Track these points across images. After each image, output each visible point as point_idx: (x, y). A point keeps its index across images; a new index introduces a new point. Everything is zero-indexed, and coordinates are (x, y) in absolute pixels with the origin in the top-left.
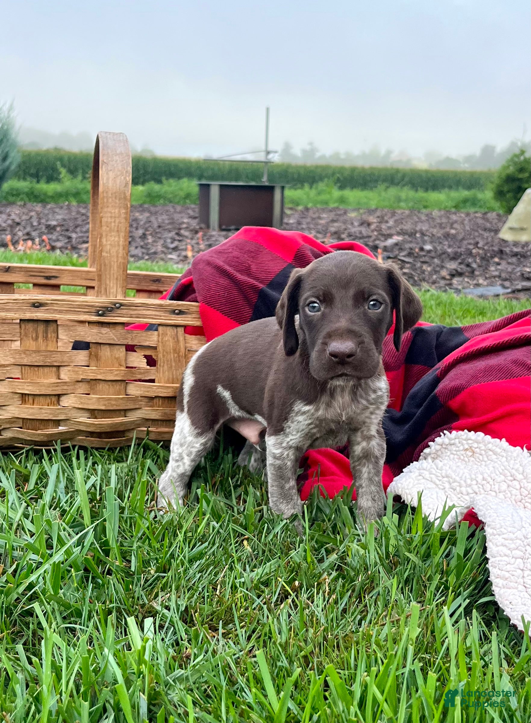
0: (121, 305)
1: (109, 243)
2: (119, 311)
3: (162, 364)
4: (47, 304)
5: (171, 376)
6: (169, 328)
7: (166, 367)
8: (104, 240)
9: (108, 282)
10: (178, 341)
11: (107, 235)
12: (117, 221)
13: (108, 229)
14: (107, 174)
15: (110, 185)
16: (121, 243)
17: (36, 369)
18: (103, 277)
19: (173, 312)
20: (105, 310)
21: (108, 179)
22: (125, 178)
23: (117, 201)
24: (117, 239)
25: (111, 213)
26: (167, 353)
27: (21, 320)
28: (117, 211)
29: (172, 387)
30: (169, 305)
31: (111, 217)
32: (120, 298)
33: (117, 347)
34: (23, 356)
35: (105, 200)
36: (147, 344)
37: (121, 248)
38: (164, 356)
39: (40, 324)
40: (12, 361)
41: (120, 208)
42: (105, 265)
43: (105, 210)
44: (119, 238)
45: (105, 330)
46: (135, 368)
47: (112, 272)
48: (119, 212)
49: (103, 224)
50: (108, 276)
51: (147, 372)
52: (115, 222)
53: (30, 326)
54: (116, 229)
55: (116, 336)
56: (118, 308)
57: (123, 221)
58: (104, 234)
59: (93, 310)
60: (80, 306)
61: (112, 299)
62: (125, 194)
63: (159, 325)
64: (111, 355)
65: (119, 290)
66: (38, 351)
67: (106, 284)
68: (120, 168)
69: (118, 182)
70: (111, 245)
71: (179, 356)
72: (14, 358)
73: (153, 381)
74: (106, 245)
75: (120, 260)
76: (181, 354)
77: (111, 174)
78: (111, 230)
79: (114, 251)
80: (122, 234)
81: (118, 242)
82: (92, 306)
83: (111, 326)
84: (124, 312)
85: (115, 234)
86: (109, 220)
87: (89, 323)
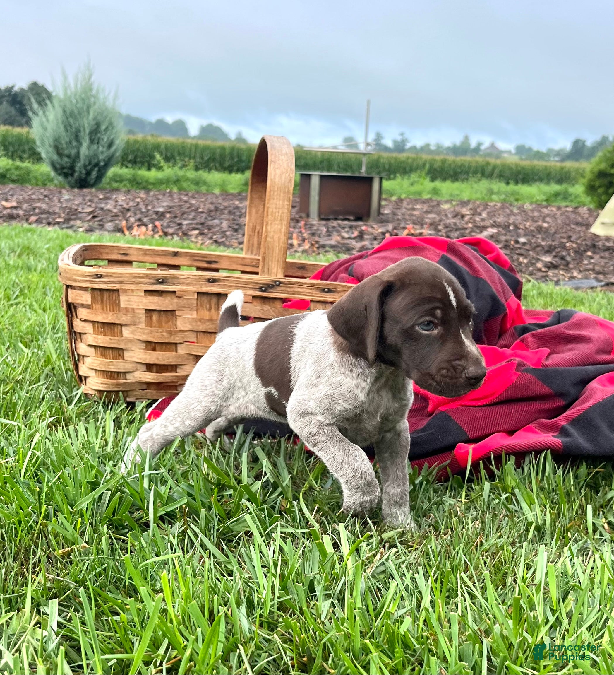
0: (281, 283)
1: (272, 230)
2: (278, 288)
4: (220, 280)
6: (318, 304)
8: (269, 227)
9: (270, 263)
11: (271, 224)
12: (281, 212)
13: (272, 218)
14: (275, 171)
15: (277, 180)
16: (283, 230)
17: (209, 335)
18: (267, 259)
19: (323, 290)
20: (267, 287)
21: (275, 175)
22: (289, 175)
23: (282, 194)
24: (279, 227)
25: (276, 204)
27: (198, 293)
28: (281, 202)
30: (320, 285)
31: (276, 208)
32: (280, 277)
34: (199, 323)
35: (272, 193)
37: (283, 234)
39: (213, 296)
40: (190, 327)
41: (284, 200)
42: (268, 249)
43: (271, 201)
44: (281, 225)
45: (266, 307)
47: (274, 255)
48: (283, 205)
49: (269, 214)
50: (271, 258)
52: (279, 212)
53: (205, 299)
54: (279, 218)
55: (275, 313)
56: (278, 285)
57: (286, 211)
58: (269, 222)
59: (257, 286)
60: (246, 283)
61: (273, 277)
62: (288, 188)
63: (312, 301)
65: (280, 270)
66: (211, 320)
68: (285, 166)
69: (283, 177)
70: (274, 232)
72: (192, 325)
74: (270, 232)
75: (281, 244)
77: (278, 172)
78: (275, 220)
79: (276, 237)
80: (285, 223)
81: (281, 229)
82: (257, 283)
83: (271, 301)
84: (282, 289)
85: (278, 222)
86: (274, 210)
87: (254, 297)
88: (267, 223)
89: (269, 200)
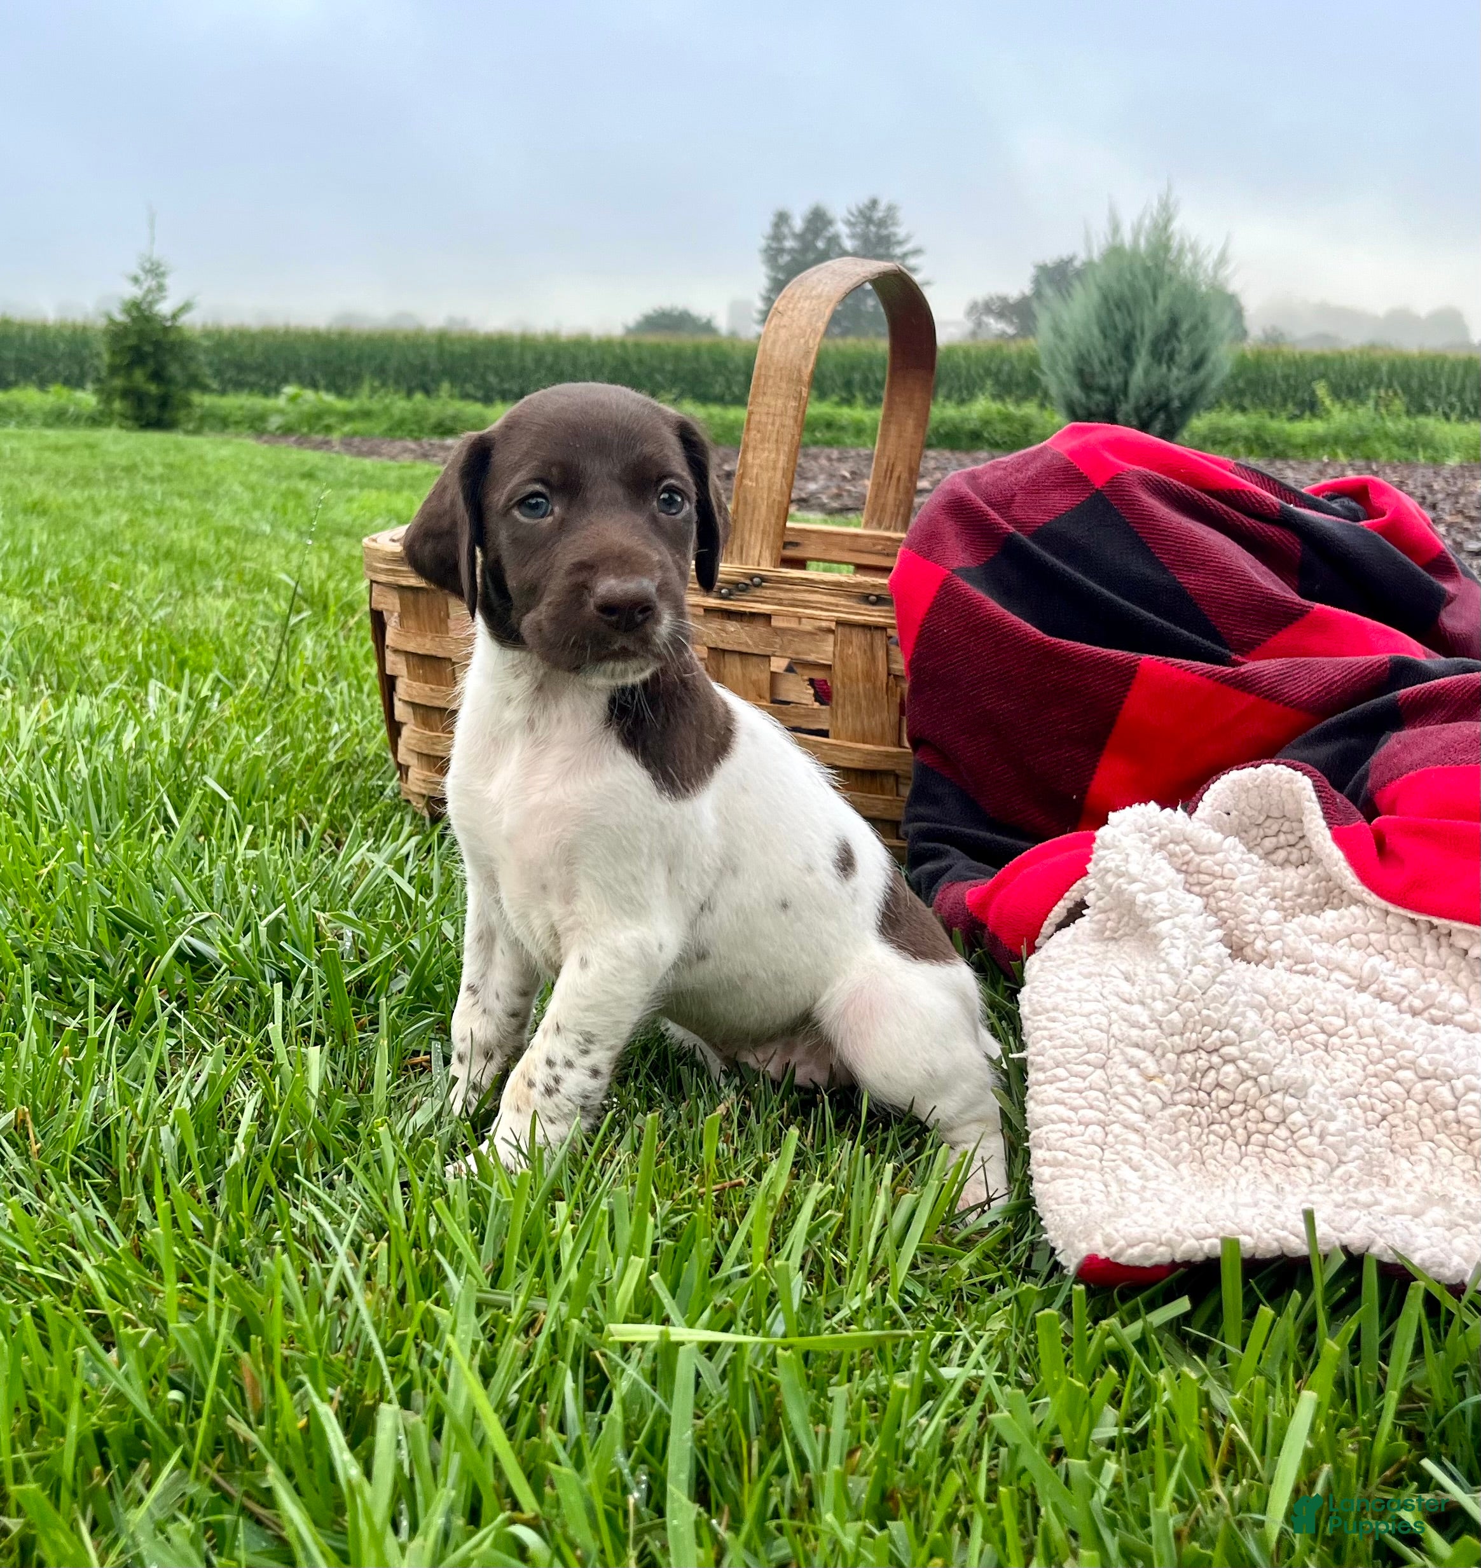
0: (764, 580)
1: (758, 461)
2: (758, 592)
3: (841, 701)
5: (859, 727)
6: (855, 631)
7: (848, 708)
8: (749, 457)
9: (747, 536)
10: (874, 659)
11: (755, 448)
12: (778, 423)
13: (760, 436)
14: (775, 333)
15: (776, 354)
16: (781, 464)
18: (740, 525)
19: (865, 599)
20: (733, 588)
21: (774, 343)
22: (807, 342)
23: (784, 384)
24: (773, 455)
25: (769, 406)
26: (850, 679)
28: (779, 402)
29: (859, 750)
30: (857, 585)
31: (768, 415)
32: (766, 567)
33: (755, 659)
35: (762, 382)
36: (812, 658)
37: (779, 474)
38: (844, 685)
41: (787, 397)
42: (745, 503)
43: (760, 399)
44: (778, 454)
45: (732, 626)
46: (788, 703)
47: (756, 516)
48: (785, 404)
49: (752, 426)
50: (748, 525)
51: (812, 714)
52: (774, 423)
54: (775, 436)
55: (751, 637)
56: (757, 585)
57: (789, 422)
58: (751, 444)
62: (800, 370)
64: (744, 675)
65: (767, 551)
67: (743, 539)
68: (802, 322)
69: (792, 347)
71: (875, 688)
73: (824, 733)
74: (752, 466)
75: (775, 494)
76: (879, 684)
77: (783, 334)
78: (763, 441)
79: (765, 477)
80: (785, 448)
81: (775, 462)
84: (768, 593)
85: (771, 445)
86: (764, 419)
87: (708, 610)
88: (747, 446)
89: (754, 396)
